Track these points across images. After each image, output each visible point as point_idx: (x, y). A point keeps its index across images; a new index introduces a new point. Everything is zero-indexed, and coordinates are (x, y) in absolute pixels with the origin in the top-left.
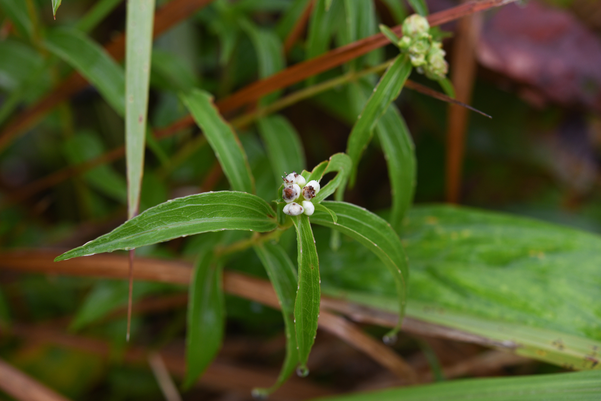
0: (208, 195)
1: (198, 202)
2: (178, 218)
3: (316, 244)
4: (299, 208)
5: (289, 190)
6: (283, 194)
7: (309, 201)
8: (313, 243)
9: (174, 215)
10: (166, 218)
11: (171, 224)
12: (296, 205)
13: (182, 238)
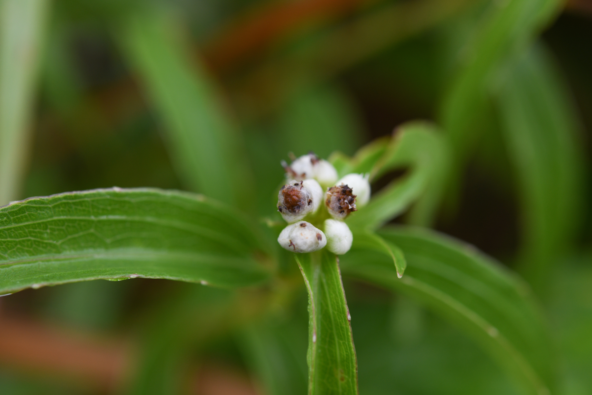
0: (108, 197)
1: (84, 210)
2: (34, 246)
3: (352, 322)
4: (315, 235)
5: (293, 190)
6: (279, 201)
7: (341, 221)
8: (345, 320)
9: (24, 237)
10: (4, 242)
11: (18, 259)
12: (306, 227)
13: (29, 291)
